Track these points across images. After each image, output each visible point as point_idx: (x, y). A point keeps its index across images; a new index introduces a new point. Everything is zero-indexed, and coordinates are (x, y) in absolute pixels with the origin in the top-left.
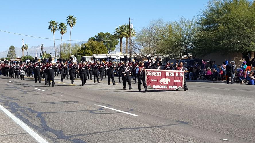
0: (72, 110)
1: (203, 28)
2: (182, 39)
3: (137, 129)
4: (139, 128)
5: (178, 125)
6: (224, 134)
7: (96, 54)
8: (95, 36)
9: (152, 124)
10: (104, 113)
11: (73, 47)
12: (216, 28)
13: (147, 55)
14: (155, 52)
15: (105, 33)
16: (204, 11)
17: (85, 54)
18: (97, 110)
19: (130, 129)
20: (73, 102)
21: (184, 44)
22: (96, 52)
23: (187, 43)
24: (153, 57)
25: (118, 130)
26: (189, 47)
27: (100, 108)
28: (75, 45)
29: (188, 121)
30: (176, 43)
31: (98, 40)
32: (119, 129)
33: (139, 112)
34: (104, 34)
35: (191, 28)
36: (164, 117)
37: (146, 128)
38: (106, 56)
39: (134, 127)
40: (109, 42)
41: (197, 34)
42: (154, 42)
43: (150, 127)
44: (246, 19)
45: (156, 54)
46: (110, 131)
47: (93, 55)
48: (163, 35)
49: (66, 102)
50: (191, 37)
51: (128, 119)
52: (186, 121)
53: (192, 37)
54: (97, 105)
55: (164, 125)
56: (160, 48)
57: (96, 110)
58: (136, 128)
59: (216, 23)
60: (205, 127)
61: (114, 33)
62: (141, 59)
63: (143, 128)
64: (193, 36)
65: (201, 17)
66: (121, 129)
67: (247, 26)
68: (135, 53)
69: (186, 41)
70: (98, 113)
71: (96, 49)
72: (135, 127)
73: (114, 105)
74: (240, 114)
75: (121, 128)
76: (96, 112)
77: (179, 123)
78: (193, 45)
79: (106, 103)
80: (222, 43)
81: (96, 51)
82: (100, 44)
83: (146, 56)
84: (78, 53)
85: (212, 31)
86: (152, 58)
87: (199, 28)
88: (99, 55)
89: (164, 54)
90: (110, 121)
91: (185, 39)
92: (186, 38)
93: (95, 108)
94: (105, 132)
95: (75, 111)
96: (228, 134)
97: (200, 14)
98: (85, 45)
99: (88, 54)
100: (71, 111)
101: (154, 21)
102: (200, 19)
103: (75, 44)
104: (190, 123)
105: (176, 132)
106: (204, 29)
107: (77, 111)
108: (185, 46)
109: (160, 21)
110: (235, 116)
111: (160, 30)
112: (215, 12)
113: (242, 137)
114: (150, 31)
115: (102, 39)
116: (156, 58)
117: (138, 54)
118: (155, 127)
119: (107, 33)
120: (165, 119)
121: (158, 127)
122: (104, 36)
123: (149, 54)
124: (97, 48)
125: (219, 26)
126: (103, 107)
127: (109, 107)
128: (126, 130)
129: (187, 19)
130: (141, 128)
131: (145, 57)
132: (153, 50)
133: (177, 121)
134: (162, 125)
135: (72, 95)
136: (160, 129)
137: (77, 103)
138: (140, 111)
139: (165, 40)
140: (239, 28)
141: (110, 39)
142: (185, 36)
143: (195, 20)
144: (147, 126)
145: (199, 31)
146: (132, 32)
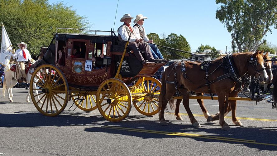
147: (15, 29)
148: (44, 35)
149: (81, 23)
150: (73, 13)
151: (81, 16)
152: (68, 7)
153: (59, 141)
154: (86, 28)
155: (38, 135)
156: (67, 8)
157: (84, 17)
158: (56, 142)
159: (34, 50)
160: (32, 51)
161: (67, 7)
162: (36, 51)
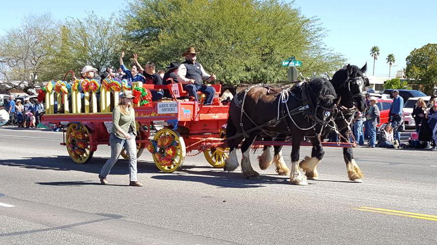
1: (130, 36)
2: (90, 53)
3: (16, 236)
4: (21, 233)
5: (101, 223)
6: (192, 234)
9: (48, 224)
12: (154, 37)
13: (20, 83)
14: (36, 78)
16: (131, 4)
21: (94, 64)
23: (101, 62)
24: (33, 87)
29: (119, 214)
33: (16, 199)
35: (107, 34)
36: (72, 207)
37: (37, 233)
39: (10, 232)
41: (119, 47)
42: (34, 59)
43: (46, 230)
45: (38, 82)
50: (107, 51)
52: (116, 213)
53: (110, 51)
55: (74, 223)
56: (47, 70)
58: (16, 233)
59: (153, 28)
60: (154, 223)
63: (31, 232)
64: (111, 49)
65: (126, 14)
67: (208, 36)
69: (98, 59)
72: (13, 231)
74: (212, 195)
77: (103, 217)
83: (17, 84)
85: (147, 41)
86: (29, 90)
87: (123, 36)
91: (97, 55)
96: (199, 234)
97: (125, 9)
101: (33, 17)
102: (125, 19)
104: (125, 217)
105: (101, 237)
106: (132, 38)
109: (46, 18)
110: (204, 198)
111: (45, 36)
112: (151, 8)
113: (225, 238)
114: (25, 38)
116: (39, 89)
118: (57, 228)
120: (74, 211)
121: (62, 228)
123: (25, 82)
125: (159, 33)
129: (99, 18)
130: (26, 232)
131: (15, 87)
132: (33, 74)
133: (98, 214)
134: (69, 224)
136: (66, 233)
138: (19, 197)
142: (95, 48)
143: (114, 19)
144: (39, 228)
145: (123, 41)
147: (202, 41)
148: (247, 50)
149: (308, 29)
150: (295, 14)
151: (307, 18)
152: (288, 3)
153: (290, 229)
154: (317, 37)
155: (252, 217)
156: (286, 5)
157: (314, 18)
158: (285, 231)
159: (231, 75)
160: (227, 77)
161: (284, 3)
162: (233, 77)
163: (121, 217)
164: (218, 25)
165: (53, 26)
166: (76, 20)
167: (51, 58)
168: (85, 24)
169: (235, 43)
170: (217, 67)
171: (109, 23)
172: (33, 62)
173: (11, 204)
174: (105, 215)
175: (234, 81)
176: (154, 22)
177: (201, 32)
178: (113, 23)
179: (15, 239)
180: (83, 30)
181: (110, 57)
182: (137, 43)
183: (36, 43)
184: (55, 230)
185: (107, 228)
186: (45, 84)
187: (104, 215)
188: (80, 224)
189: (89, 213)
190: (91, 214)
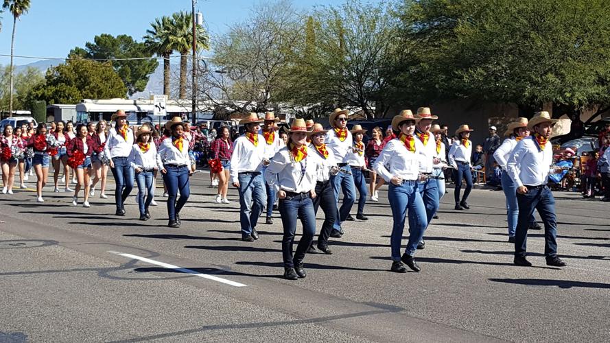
0: (43, 269)
1: (410, 31)
2: (349, 58)
3: (252, 329)
4: (258, 325)
5: (372, 317)
7: (90, 98)
8: (88, 45)
9: (295, 314)
10: (142, 279)
11: (21, 75)
12: (448, 32)
13: (245, 106)
14: (269, 96)
15: (116, 37)
17: (60, 97)
18: (120, 268)
19: (231, 327)
20: (41, 244)
21: (354, 74)
22: (92, 94)
23: (364, 71)
25: (196, 330)
26: (368, 83)
27: (128, 262)
28: (27, 71)
29: (398, 305)
30: (334, 73)
31: (96, 57)
32: (200, 330)
34: (115, 40)
35: (375, 28)
36: (327, 291)
37: (280, 326)
38: (135, 104)
39: (242, 323)
40: (130, 64)
41: (394, 47)
42: (267, 68)
43: (292, 323)
44: (534, 6)
45: (271, 103)
46: (174, 334)
47: (83, 101)
48: (290, 46)
49: (19, 244)
50: (374, 55)
51: (221, 295)
52: (392, 304)
53: (378, 55)
54: (115, 253)
55: (332, 314)
56: (285, 83)
57: (116, 269)
58: (250, 325)
59: (447, 17)
60: (452, 322)
61: (145, 37)
62: (228, 116)
63: (272, 324)
64: (380, 51)
66: (204, 327)
67: (535, 28)
68: (210, 98)
69: (361, 68)
70: (124, 279)
71: (91, 85)
72: (246, 322)
73: (169, 252)
75: (205, 324)
76: (117, 273)
77: (375, 309)
78: (382, 80)
79: (144, 247)
80: (465, 76)
81: (92, 91)
82: (103, 68)
83: (242, 106)
84: (37, 95)
85: (438, 38)
87: (399, 31)
88: (100, 101)
89: (296, 103)
90: (168, 304)
91: (359, 61)
92: (361, 58)
93: (112, 261)
94: (159, 336)
95: (54, 271)
98: (58, 69)
99: (68, 99)
100: (39, 272)
101: (266, 5)
102: (402, 5)
103: (28, 66)
104: (407, 310)
106: (413, 35)
107: (57, 271)
108: (359, 80)
109: (284, 5)
111: (282, 32)
114: (255, 36)
115: (108, 54)
117: (219, 102)
118: (308, 321)
119: (123, 37)
120: (331, 297)
121: (316, 321)
122: (113, 45)
123: (253, 103)
124: (95, 81)
125: (456, 24)
126: (137, 260)
127: (156, 260)
128: (221, 331)
129: (364, 4)
130: (266, 324)
131: (239, 109)
132: (264, 91)
133: (368, 304)
134: (326, 316)
135: (32, 221)
136: (322, 329)
137: (52, 247)
138: (251, 272)
139: (301, 62)
140: (513, 32)
141: (134, 55)
142: (357, 51)
143: (386, 5)
144: (283, 319)
145: (399, 38)
146: (201, 35)
163: (401, 309)
164: (554, 9)
165: (294, 17)
166: (329, 9)
167: (290, 65)
168: (343, 15)
169: (582, 37)
170: (551, 77)
171: (378, 11)
172: (266, 72)
173: (241, 283)
174: (378, 306)
175: (579, 100)
176: (449, 7)
177: (525, 22)
178: (384, 11)
179: (250, 333)
180: (339, 23)
181: (379, 62)
182: (421, 42)
183: (271, 44)
184: (305, 324)
185: (380, 325)
186: (281, 105)
187: (375, 306)
188: (342, 317)
189: (353, 302)
190: (356, 302)
